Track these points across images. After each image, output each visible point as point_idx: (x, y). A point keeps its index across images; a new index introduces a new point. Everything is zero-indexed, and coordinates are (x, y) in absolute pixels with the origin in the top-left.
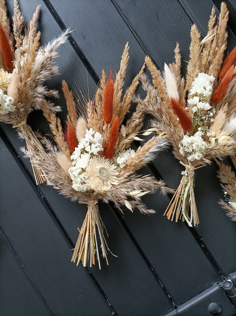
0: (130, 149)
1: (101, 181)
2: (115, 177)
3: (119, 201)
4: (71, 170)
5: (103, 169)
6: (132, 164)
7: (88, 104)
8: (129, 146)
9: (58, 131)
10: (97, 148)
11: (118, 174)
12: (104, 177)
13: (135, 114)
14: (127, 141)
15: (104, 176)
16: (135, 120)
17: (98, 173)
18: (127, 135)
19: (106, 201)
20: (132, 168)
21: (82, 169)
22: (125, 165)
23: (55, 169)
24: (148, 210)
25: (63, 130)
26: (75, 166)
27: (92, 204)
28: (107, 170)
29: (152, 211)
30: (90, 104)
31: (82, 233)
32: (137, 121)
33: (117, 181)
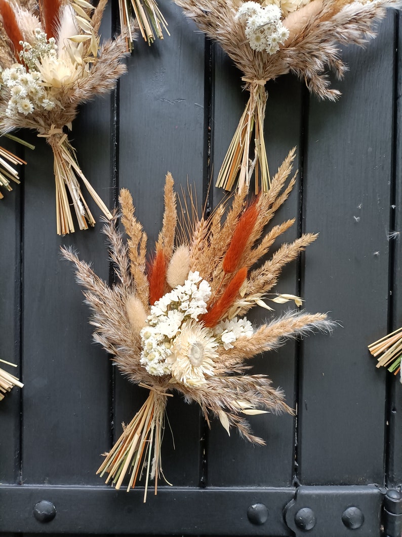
0: (245, 318)
1: (191, 365)
2: (211, 360)
3: (209, 408)
4: (147, 333)
5: (198, 344)
6: (245, 350)
7: (199, 224)
8: (245, 312)
9: (139, 254)
10: (198, 308)
11: (218, 356)
12: (196, 359)
13: (268, 264)
14: (242, 303)
15: (196, 357)
16: (266, 273)
17: (190, 351)
18: (246, 295)
19: (188, 399)
20: (243, 355)
21: (166, 336)
22: (233, 347)
23: (119, 322)
24: (253, 437)
25: (146, 256)
26: (154, 325)
27: (159, 393)
28: (202, 347)
29: (259, 440)
30: (202, 225)
31: (127, 434)
32: (270, 276)
33: (212, 369)
